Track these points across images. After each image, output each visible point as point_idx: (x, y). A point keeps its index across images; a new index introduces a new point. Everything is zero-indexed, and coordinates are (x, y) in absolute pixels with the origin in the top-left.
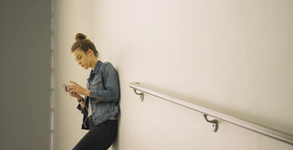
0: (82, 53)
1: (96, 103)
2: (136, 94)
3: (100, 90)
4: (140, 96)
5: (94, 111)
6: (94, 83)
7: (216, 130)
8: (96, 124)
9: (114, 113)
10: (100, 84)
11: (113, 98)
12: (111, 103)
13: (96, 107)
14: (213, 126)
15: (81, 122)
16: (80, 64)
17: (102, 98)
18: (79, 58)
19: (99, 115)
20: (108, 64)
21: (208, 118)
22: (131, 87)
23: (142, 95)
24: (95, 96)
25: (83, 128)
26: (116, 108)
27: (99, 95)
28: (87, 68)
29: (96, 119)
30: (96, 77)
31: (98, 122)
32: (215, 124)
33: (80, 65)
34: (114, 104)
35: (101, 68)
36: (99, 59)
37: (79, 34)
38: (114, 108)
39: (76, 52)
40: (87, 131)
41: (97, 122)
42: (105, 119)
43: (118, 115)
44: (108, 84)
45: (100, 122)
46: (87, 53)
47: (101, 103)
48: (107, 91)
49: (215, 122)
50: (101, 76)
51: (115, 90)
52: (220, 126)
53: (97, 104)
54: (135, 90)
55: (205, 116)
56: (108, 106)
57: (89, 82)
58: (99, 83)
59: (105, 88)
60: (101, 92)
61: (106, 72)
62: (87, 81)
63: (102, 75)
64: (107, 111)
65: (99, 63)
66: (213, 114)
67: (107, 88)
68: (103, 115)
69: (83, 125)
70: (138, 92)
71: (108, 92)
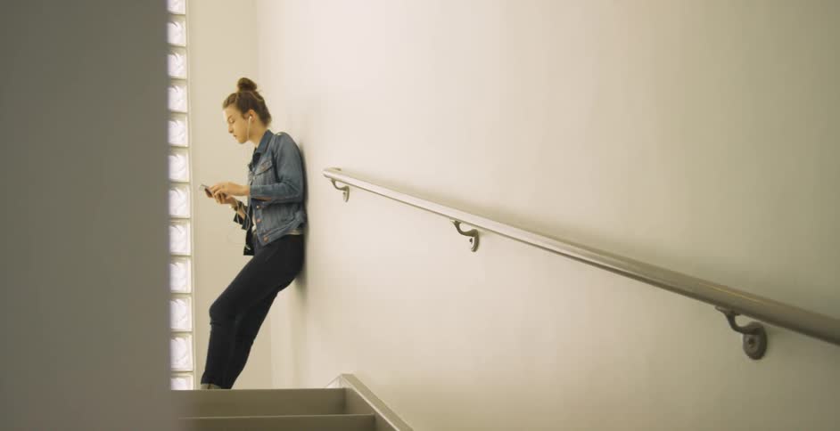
0: (237, 114)
1: (263, 206)
2: (334, 189)
3: (270, 183)
4: (342, 192)
5: (259, 220)
6: (259, 170)
7: (475, 249)
8: (263, 244)
9: (295, 224)
10: (270, 172)
11: (292, 196)
12: (289, 204)
13: (263, 213)
14: (471, 240)
15: (243, 243)
16: (231, 132)
17: (274, 198)
18: (231, 121)
19: (268, 228)
20: (284, 136)
21: (462, 227)
22: (326, 176)
23: (346, 189)
24: (260, 196)
25: (246, 253)
26: (298, 215)
27: (265, 192)
28: (243, 141)
29: (263, 234)
30: (263, 159)
31: (267, 239)
32: (473, 238)
33: (232, 135)
34: (294, 207)
35: (272, 143)
36: (269, 128)
37: (244, 79)
38: (294, 215)
39: (228, 109)
40: (250, 258)
41: (265, 239)
42: (279, 234)
43: (303, 225)
44: (283, 172)
45: (270, 240)
46: (246, 115)
47: (272, 207)
48: (281, 184)
49: (474, 235)
50: (270, 157)
51: (296, 181)
52: (482, 240)
53: (263, 210)
54: (334, 181)
55: (457, 224)
56: (284, 211)
57: (251, 169)
58: (268, 170)
59: (277, 179)
60: (269, 187)
61: (279, 151)
62: (248, 169)
63: (273, 154)
64: (282, 221)
65: (268, 135)
66: (470, 221)
67: (282, 178)
68: (275, 227)
69: (245, 249)
70: (339, 185)
71: (283, 187)
